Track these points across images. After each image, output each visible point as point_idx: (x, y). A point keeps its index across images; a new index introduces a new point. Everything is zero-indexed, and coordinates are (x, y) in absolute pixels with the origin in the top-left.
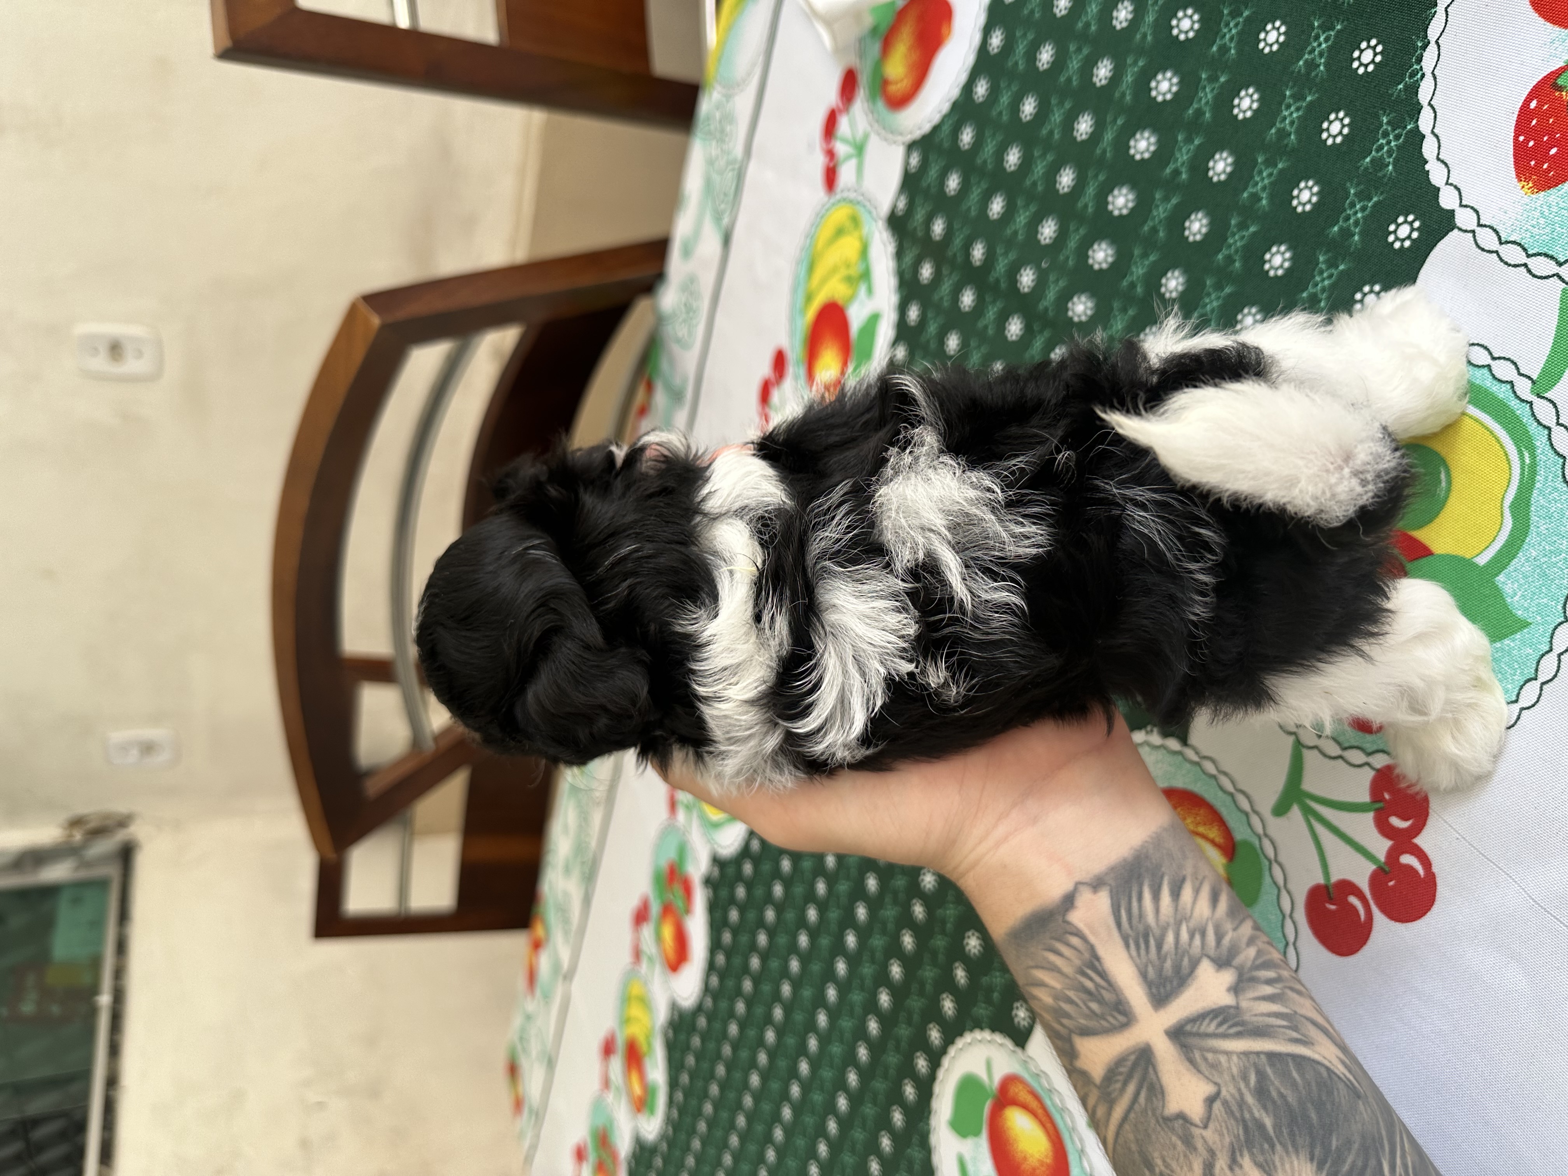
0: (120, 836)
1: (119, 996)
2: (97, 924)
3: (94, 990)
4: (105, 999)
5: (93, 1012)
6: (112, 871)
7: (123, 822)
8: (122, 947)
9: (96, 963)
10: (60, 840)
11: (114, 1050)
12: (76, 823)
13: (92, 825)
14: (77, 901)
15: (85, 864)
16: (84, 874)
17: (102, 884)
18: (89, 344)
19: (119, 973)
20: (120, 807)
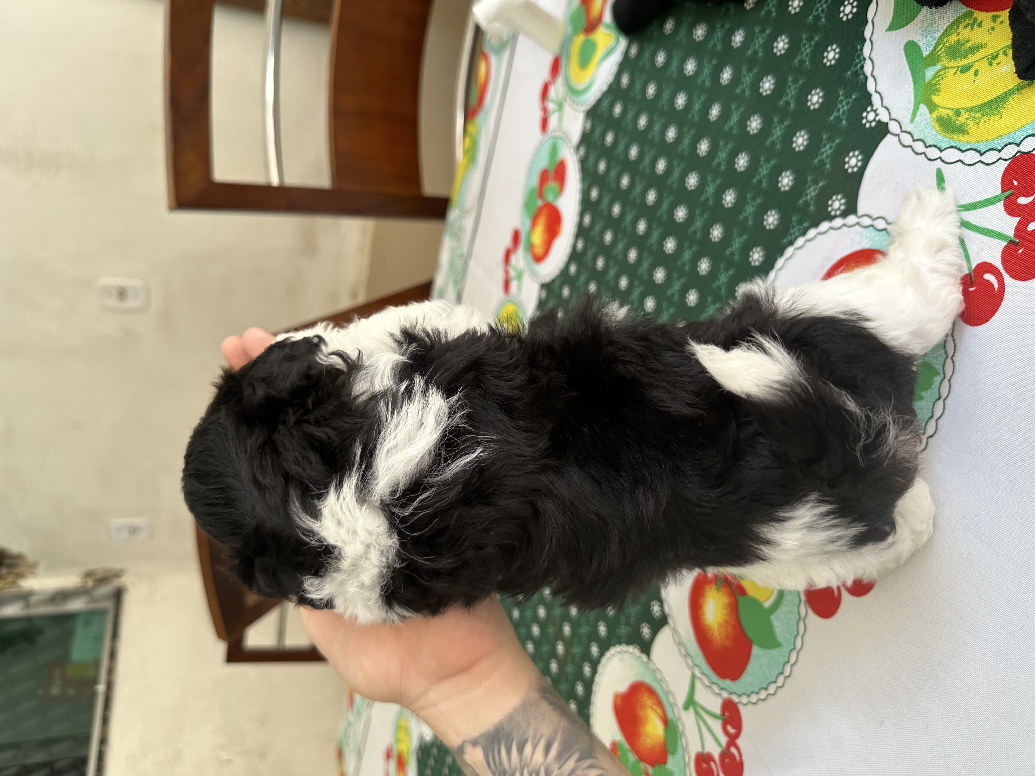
0: (115, 583)
1: (110, 686)
2: (99, 639)
3: (95, 681)
4: (101, 688)
5: (93, 695)
6: (109, 605)
7: (117, 574)
8: (113, 655)
9: (97, 664)
10: (79, 585)
11: (105, 721)
12: (89, 574)
13: (98, 577)
14: (87, 623)
15: (94, 600)
16: (93, 606)
17: (101, 613)
18: (106, 291)
19: (111, 671)
20: (116, 565)
